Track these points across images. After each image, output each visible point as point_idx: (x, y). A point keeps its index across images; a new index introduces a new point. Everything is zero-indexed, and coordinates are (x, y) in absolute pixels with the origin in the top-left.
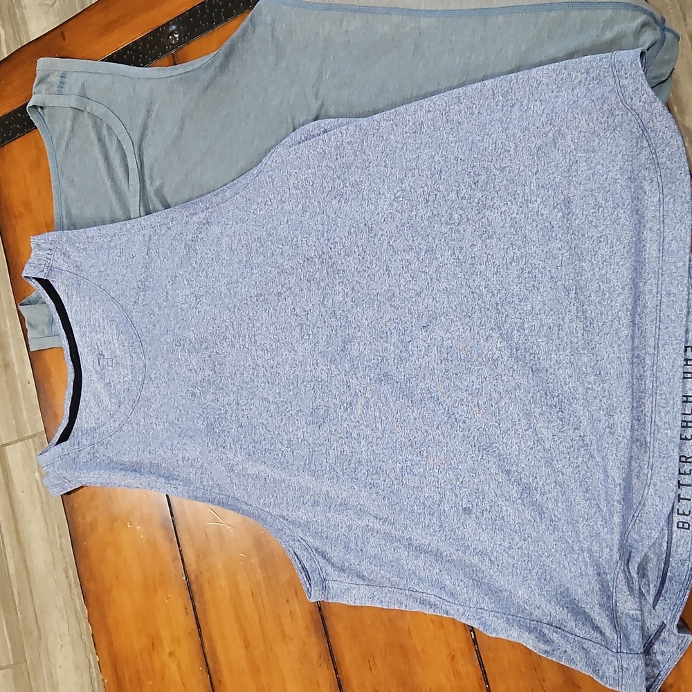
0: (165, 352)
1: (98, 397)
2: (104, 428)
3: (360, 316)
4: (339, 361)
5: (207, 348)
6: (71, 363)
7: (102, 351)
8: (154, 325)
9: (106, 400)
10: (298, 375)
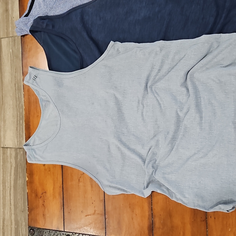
1: (40, 5)
9: (42, 5)
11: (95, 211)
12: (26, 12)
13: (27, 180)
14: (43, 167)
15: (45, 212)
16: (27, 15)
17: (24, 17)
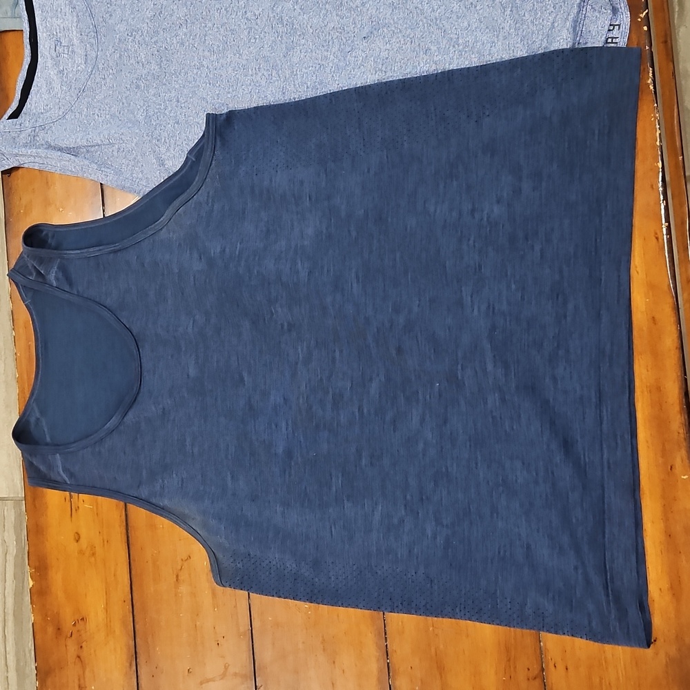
0: (117, 41)
1: (50, 83)
2: (48, 114)
3: (306, 23)
4: (280, 66)
5: (156, 42)
6: (29, 47)
7: (60, 38)
8: (111, 15)
9: (57, 85)
10: (238, 79)
11: (226, 668)
12: (14, 106)
13: (31, 586)
14: (76, 544)
15: (84, 678)
16: (15, 115)
17: (8, 119)
